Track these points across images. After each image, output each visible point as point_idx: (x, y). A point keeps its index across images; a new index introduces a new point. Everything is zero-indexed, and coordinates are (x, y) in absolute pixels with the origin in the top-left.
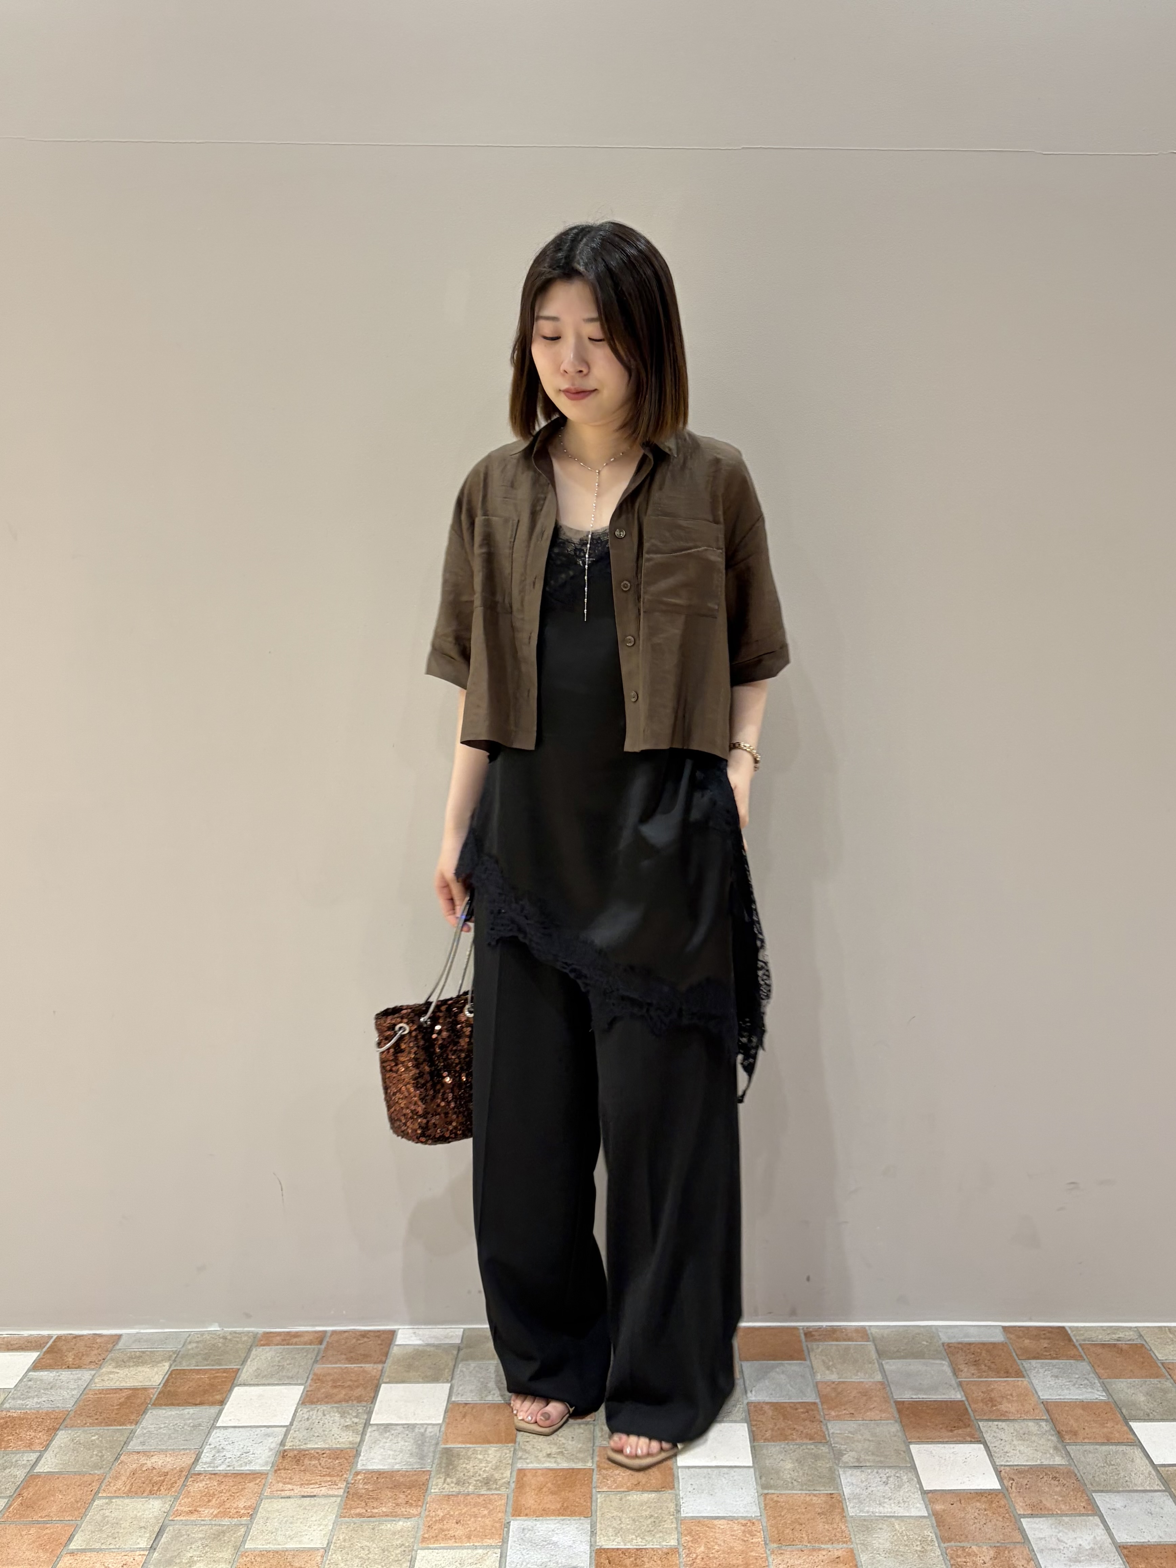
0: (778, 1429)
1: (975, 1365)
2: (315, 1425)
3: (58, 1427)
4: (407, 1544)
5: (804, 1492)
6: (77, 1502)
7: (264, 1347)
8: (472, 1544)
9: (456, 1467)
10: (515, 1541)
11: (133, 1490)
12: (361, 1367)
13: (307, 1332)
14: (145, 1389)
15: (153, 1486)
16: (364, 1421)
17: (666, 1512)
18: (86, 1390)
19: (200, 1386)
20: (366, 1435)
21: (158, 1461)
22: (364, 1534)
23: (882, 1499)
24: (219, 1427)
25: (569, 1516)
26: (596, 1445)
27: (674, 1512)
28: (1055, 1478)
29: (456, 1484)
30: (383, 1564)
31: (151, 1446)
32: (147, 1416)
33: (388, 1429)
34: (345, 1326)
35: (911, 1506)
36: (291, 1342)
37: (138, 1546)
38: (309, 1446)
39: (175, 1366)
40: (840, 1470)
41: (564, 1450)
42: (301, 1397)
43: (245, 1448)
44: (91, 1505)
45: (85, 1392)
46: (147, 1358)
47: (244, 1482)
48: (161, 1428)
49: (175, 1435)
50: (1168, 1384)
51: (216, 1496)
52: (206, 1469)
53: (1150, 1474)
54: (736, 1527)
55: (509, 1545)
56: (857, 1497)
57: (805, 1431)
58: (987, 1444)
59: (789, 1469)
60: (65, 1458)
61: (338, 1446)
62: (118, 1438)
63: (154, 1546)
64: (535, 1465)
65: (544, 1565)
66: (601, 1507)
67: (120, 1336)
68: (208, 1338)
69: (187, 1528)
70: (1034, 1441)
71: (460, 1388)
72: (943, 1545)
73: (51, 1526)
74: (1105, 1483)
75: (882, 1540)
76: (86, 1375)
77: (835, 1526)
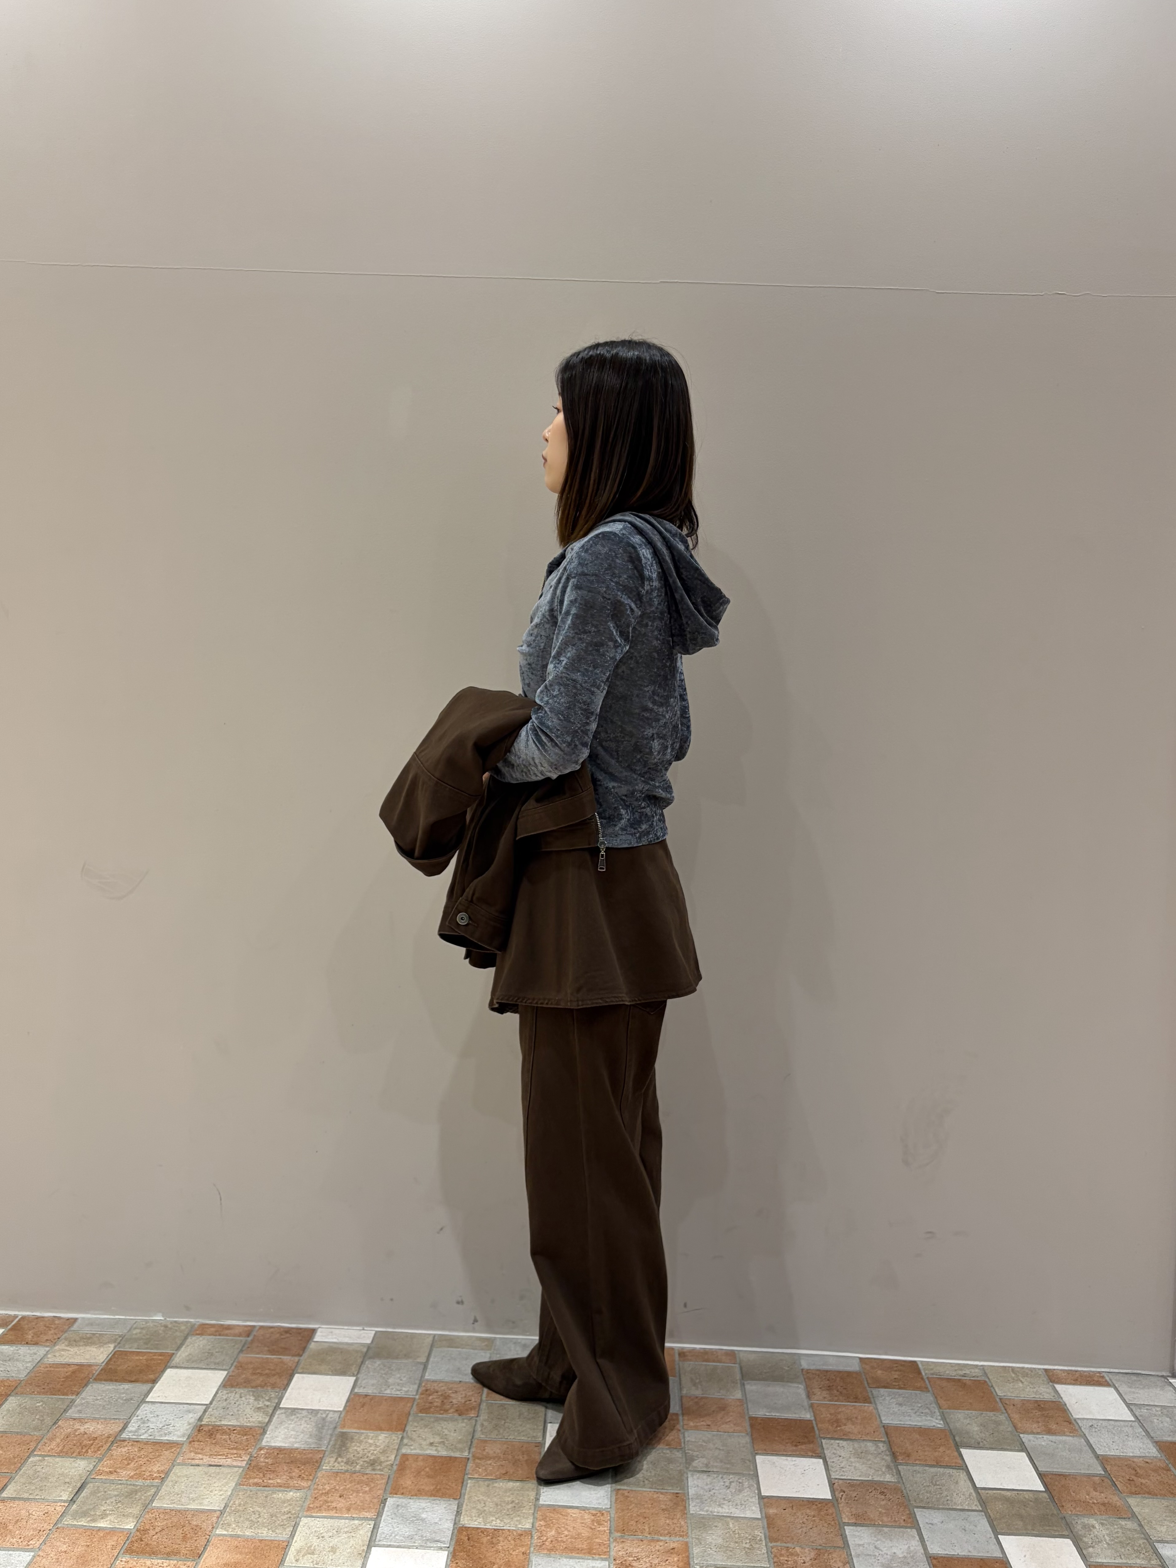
1: (828, 1390)
2: (231, 1405)
3: (9, 1393)
4: (293, 1512)
5: (653, 1490)
6: (14, 1458)
7: (199, 1336)
8: (350, 1515)
9: (348, 1449)
10: (388, 1516)
11: (64, 1450)
12: (280, 1358)
13: (238, 1326)
14: (90, 1366)
15: (82, 1448)
16: (275, 1405)
17: (526, 1499)
18: (39, 1363)
19: (137, 1366)
20: (274, 1416)
21: (90, 1428)
22: (258, 1501)
23: (722, 1501)
24: (149, 1402)
25: (440, 1497)
26: (475, 1437)
27: (533, 1500)
28: (882, 1493)
29: (345, 1463)
30: (270, 1527)
31: (86, 1414)
32: (88, 1388)
33: (294, 1413)
34: (272, 1322)
35: (748, 1509)
36: (222, 1333)
37: (61, 1499)
38: (223, 1423)
39: (119, 1348)
40: (689, 1473)
41: (445, 1440)
42: (224, 1380)
43: (168, 1420)
44: (26, 1461)
45: (38, 1365)
46: (96, 1339)
47: (162, 1450)
48: (98, 1399)
49: (109, 1407)
50: (1002, 1418)
51: (135, 1461)
52: (131, 1437)
54: (586, 1516)
55: (383, 1518)
56: (698, 1497)
58: (826, 1459)
60: (11, 1419)
61: (248, 1425)
62: (59, 1405)
63: (75, 1498)
64: (418, 1451)
65: (410, 1537)
66: (470, 1492)
67: (76, 1320)
68: (152, 1325)
69: (105, 1485)
70: (870, 1460)
71: (363, 1382)
72: (770, 1544)
74: (928, 1500)
75: (715, 1536)
76: (41, 1351)
77: (676, 1521)
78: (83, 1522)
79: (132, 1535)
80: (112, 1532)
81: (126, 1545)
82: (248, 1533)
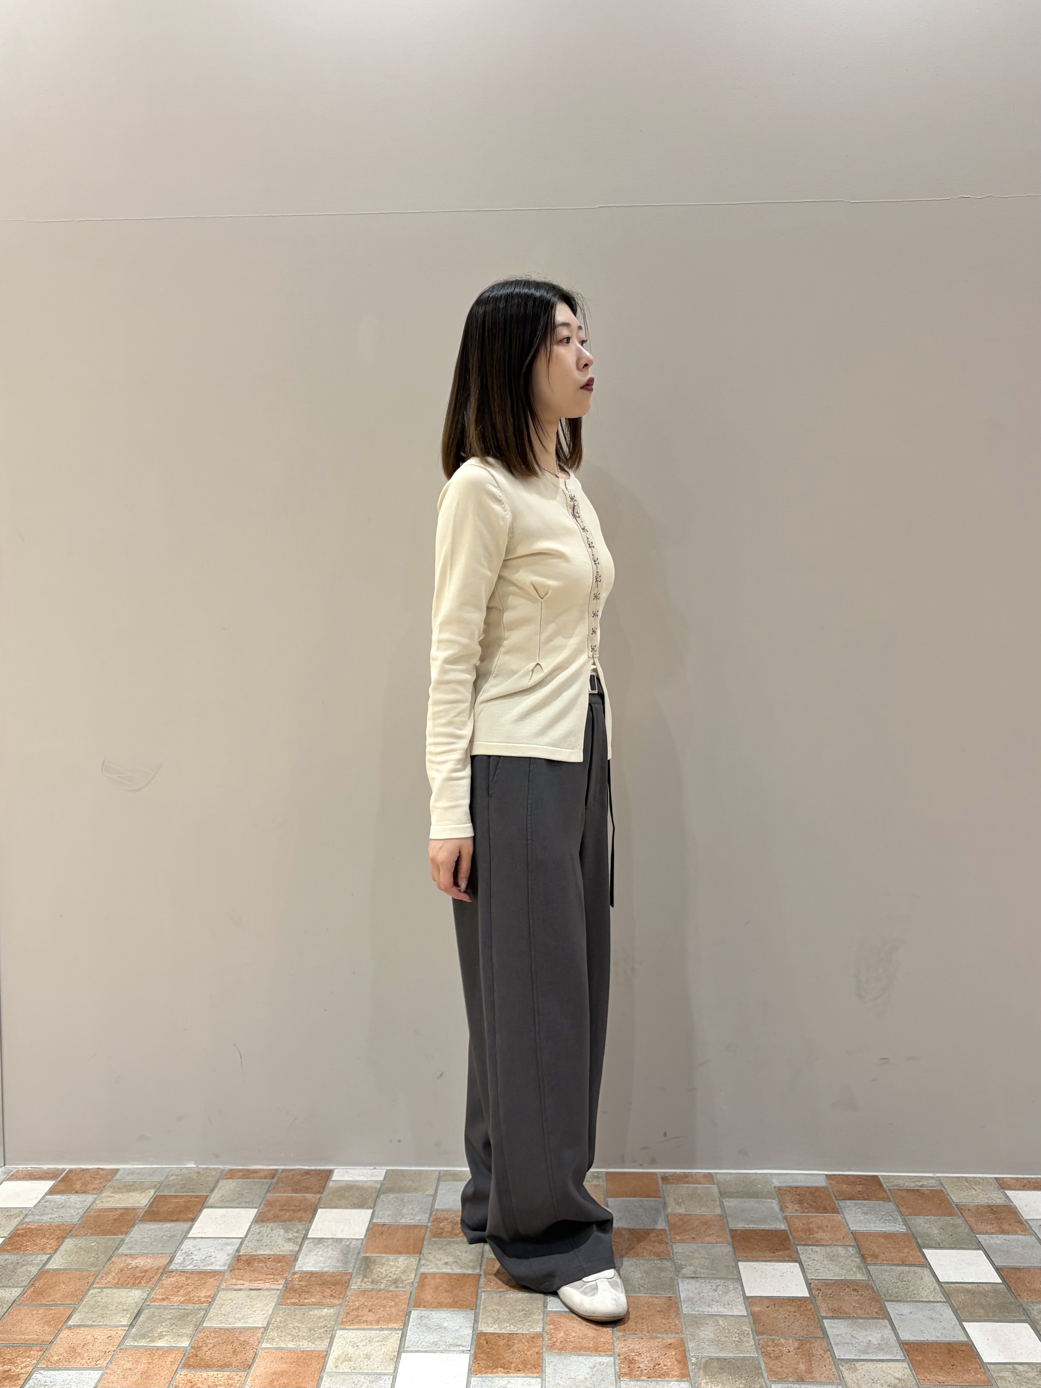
1: (799, 1203)
2: (264, 1237)
3: (65, 1235)
4: (329, 1326)
5: (648, 1295)
6: (76, 1291)
7: (229, 1180)
8: (380, 1327)
9: (372, 1271)
10: (414, 1326)
11: (119, 1282)
12: (303, 1196)
13: (263, 1170)
14: (134, 1209)
15: (136, 1280)
16: (303, 1236)
17: (535, 1307)
18: (89, 1209)
19: (177, 1208)
20: (303, 1245)
21: (140, 1262)
22: (296, 1318)
23: (711, 1302)
24: (190, 1238)
25: (458, 1308)
26: (484, 1257)
27: (541, 1307)
28: (855, 1290)
29: (371, 1282)
30: (309, 1340)
31: (136, 1250)
32: (135, 1228)
33: (321, 1242)
34: (292, 1166)
35: (735, 1308)
36: (249, 1176)
37: (121, 1324)
38: (259, 1253)
39: (159, 1192)
40: (679, 1279)
41: (458, 1260)
42: (255, 1216)
43: (209, 1253)
44: (87, 1293)
45: (88, 1211)
46: (137, 1186)
47: (206, 1278)
48: (145, 1238)
49: (155, 1243)
50: (959, 1221)
51: (184, 1288)
52: (178, 1268)
53: (934, 1289)
55: (409, 1328)
56: (690, 1299)
57: (653, 1250)
58: (802, 1263)
59: (637, 1278)
60: (69, 1259)
61: (281, 1253)
62: (111, 1244)
63: (133, 1323)
64: (435, 1270)
65: (435, 1343)
66: (484, 1302)
67: (117, 1170)
68: (186, 1172)
69: (160, 1311)
70: (841, 1262)
71: (381, 1213)
72: (757, 1338)
73: (56, 1308)
74: (897, 1294)
75: (707, 1332)
76: (90, 1198)
77: (670, 1321)
78: (143, 1343)
79: (188, 1352)
80: (169, 1350)
81: (183, 1361)
82: (291, 1345)
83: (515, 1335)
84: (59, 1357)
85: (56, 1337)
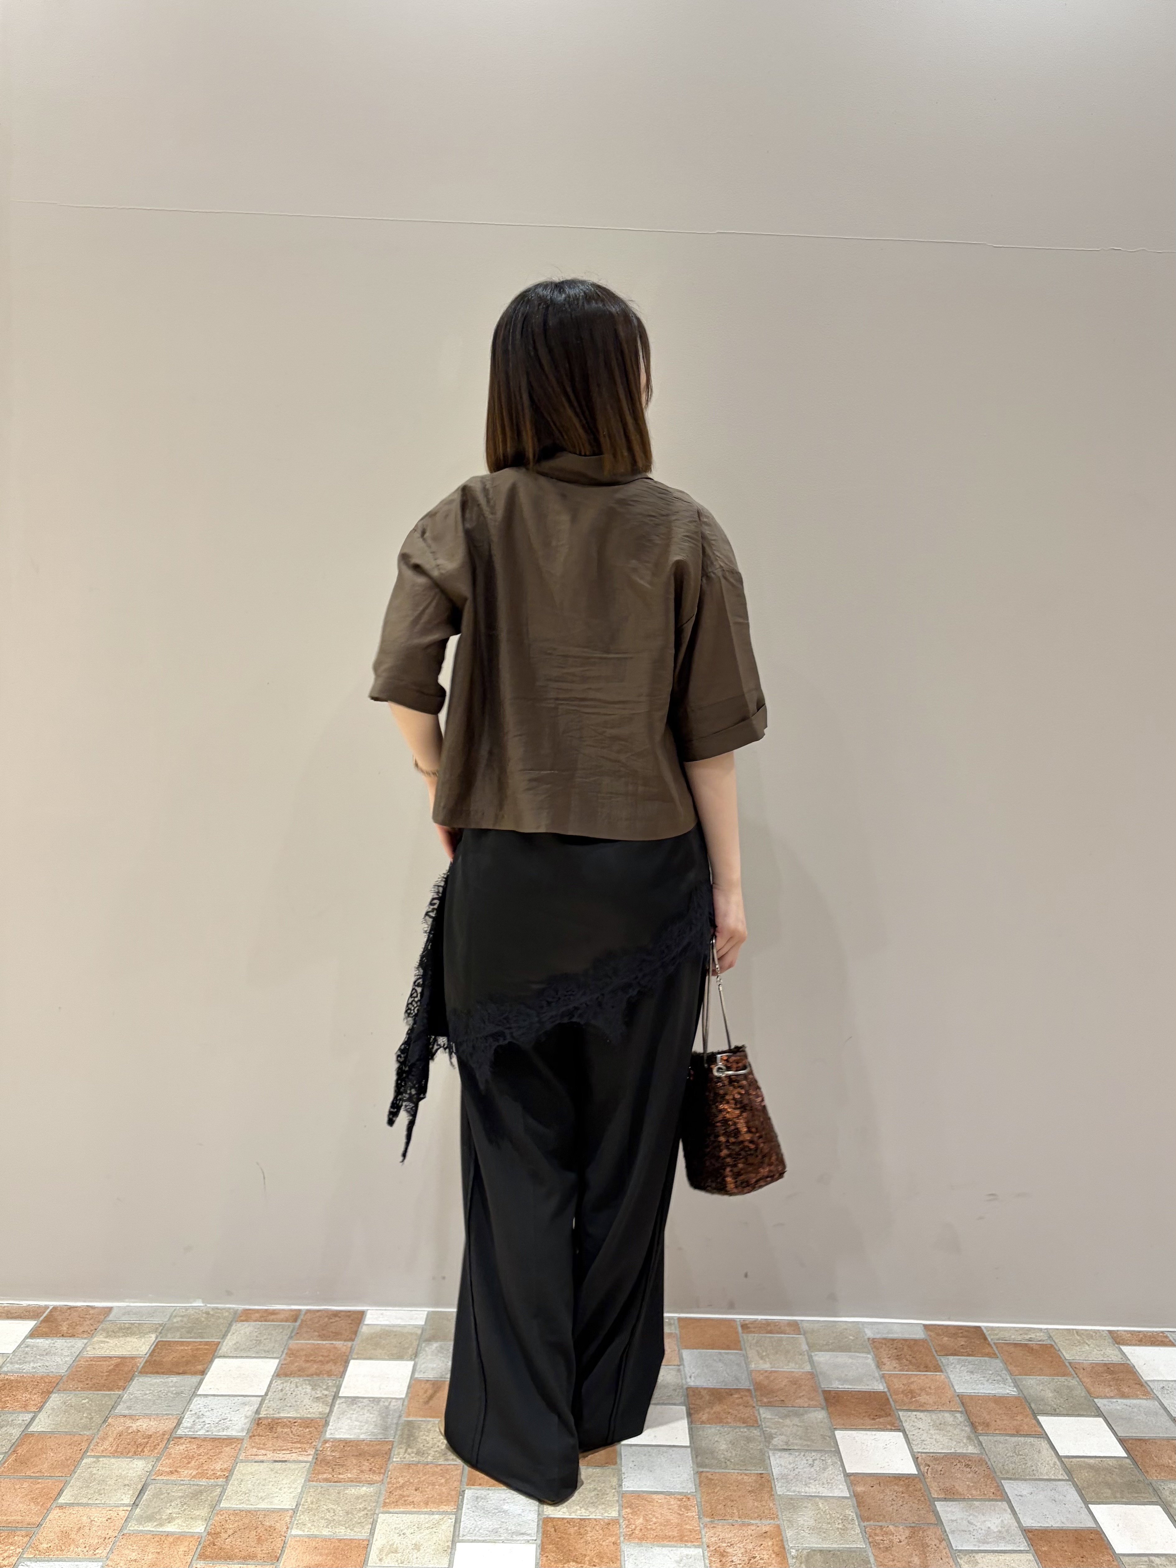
0: (715, 1413)
1: (898, 1359)
2: (288, 1395)
3: (51, 1390)
4: (369, 1508)
5: (736, 1471)
6: (67, 1460)
7: (243, 1323)
8: (429, 1510)
9: (415, 1438)
10: (468, 1509)
11: (118, 1450)
12: (332, 1344)
13: (284, 1310)
14: (133, 1358)
15: (137, 1447)
16: (333, 1394)
17: (608, 1486)
18: (78, 1356)
19: (184, 1357)
20: (334, 1406)
21: (142, 1424)
22: (330, 1498)
23: (808, 1480)
24: (200, 1395)
27: (616, 1487)
28: (967, 1466)
29: (416, 1454)
30: (347, 1525)
31: (136, 1410)
32: (134, 1382)
33: (355, 1401)
34: (318, 1306)
35: (834, 1487)
36: (268, 1318)
37: (122, 1502)
38: (282, 1415)
39: (161, 1338)
40: (770, 1452)
42: (276, 1369)
43: (223, 1415)
44: (80, 1463)
45: (77, 1359)
46: (135, 1329)
47: (222, 1446)
48: (146, 1394)
49: (159, 1401)
50: (1074, 1383)
51: (195, 1459)
52: (187, 1433)
53: (1055, 1464)
54: (672, 1501)
55: (463, 1511)
56: (784, 1477)
57: (739, 1415)
58: (906, 1433)
59: (723, 1450)
60: (57, 1419)
61: (309, 1416)
62: (106, 1402)
63: (137, 1502)
65: (495, 1531)
67: (110, 1309)
68: (192, 1313)
69: (168, 1487)
70: (949, 1431)
71: (423, 1366)
72: (863, 1524)
73: (43, 1481)
74: (1014, 1471)
75: (806, 1518)
76: (79, 1343)
77: (764, 1503)
78: (149, 1527)
79: (203, 1539)
80: (182, 1536)
81: (199, 1550)
82: (326, 1532)
83: (587, 1522)
84: (49, 1545)
85: (44, 1518)
